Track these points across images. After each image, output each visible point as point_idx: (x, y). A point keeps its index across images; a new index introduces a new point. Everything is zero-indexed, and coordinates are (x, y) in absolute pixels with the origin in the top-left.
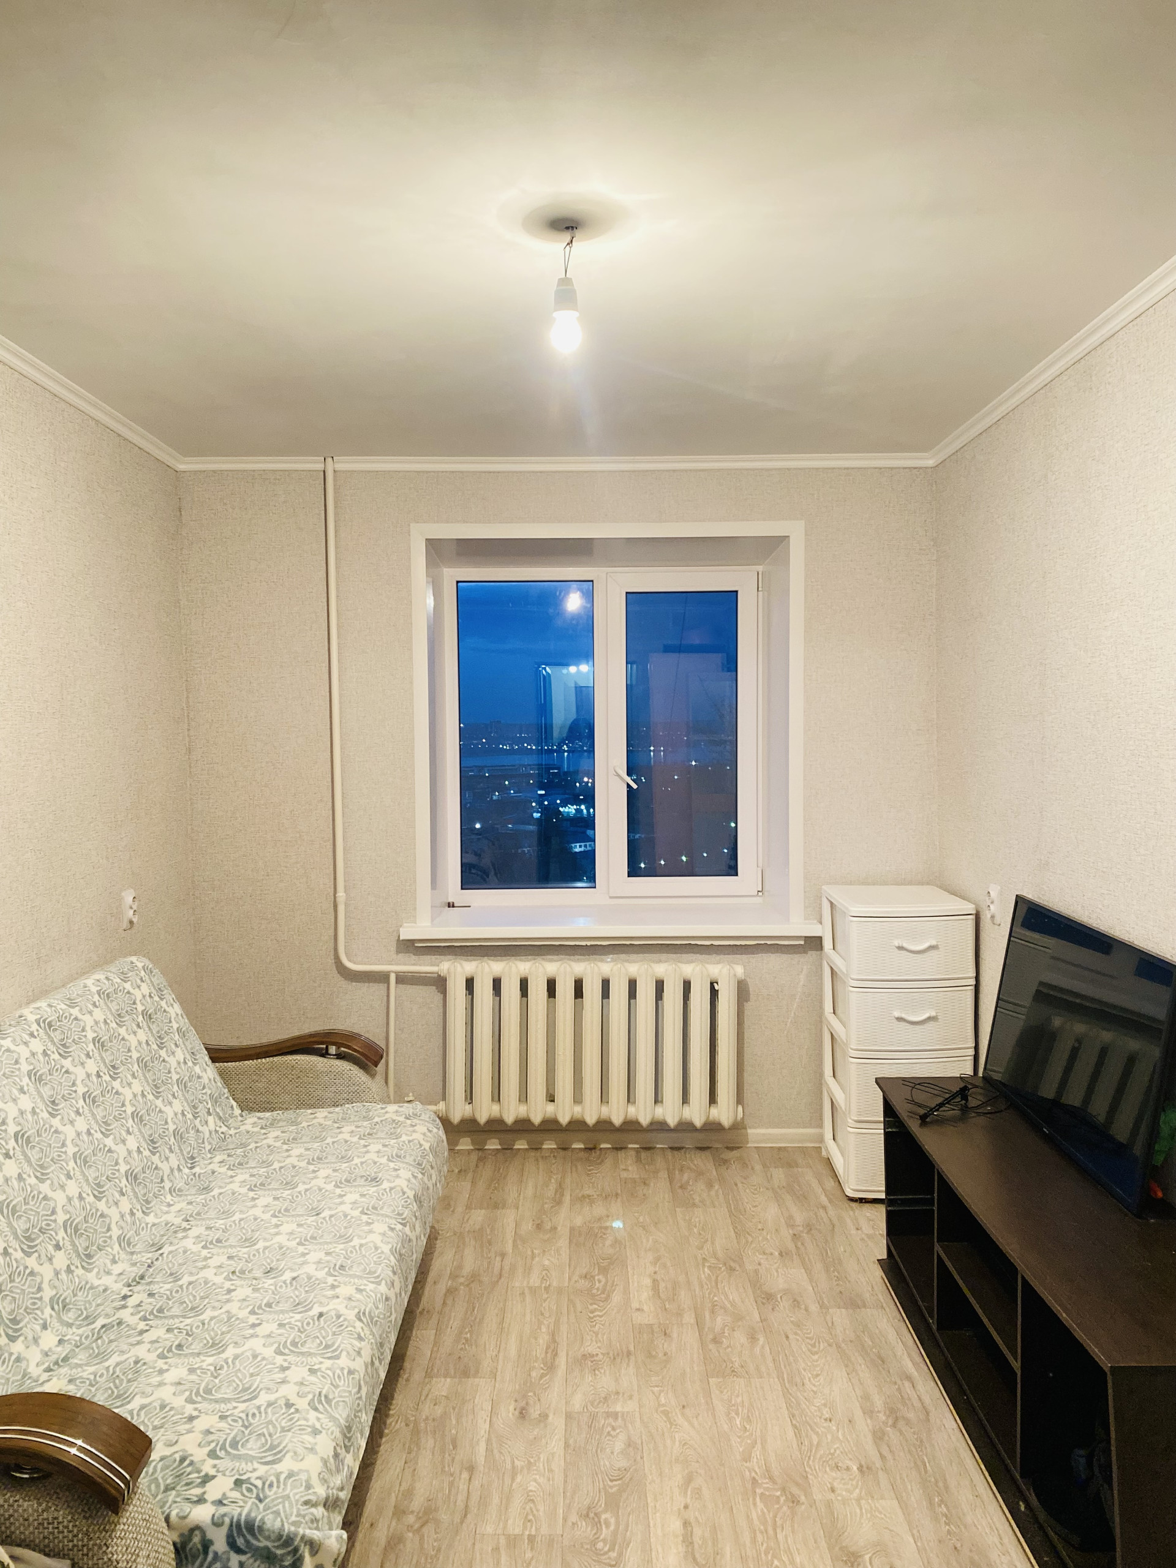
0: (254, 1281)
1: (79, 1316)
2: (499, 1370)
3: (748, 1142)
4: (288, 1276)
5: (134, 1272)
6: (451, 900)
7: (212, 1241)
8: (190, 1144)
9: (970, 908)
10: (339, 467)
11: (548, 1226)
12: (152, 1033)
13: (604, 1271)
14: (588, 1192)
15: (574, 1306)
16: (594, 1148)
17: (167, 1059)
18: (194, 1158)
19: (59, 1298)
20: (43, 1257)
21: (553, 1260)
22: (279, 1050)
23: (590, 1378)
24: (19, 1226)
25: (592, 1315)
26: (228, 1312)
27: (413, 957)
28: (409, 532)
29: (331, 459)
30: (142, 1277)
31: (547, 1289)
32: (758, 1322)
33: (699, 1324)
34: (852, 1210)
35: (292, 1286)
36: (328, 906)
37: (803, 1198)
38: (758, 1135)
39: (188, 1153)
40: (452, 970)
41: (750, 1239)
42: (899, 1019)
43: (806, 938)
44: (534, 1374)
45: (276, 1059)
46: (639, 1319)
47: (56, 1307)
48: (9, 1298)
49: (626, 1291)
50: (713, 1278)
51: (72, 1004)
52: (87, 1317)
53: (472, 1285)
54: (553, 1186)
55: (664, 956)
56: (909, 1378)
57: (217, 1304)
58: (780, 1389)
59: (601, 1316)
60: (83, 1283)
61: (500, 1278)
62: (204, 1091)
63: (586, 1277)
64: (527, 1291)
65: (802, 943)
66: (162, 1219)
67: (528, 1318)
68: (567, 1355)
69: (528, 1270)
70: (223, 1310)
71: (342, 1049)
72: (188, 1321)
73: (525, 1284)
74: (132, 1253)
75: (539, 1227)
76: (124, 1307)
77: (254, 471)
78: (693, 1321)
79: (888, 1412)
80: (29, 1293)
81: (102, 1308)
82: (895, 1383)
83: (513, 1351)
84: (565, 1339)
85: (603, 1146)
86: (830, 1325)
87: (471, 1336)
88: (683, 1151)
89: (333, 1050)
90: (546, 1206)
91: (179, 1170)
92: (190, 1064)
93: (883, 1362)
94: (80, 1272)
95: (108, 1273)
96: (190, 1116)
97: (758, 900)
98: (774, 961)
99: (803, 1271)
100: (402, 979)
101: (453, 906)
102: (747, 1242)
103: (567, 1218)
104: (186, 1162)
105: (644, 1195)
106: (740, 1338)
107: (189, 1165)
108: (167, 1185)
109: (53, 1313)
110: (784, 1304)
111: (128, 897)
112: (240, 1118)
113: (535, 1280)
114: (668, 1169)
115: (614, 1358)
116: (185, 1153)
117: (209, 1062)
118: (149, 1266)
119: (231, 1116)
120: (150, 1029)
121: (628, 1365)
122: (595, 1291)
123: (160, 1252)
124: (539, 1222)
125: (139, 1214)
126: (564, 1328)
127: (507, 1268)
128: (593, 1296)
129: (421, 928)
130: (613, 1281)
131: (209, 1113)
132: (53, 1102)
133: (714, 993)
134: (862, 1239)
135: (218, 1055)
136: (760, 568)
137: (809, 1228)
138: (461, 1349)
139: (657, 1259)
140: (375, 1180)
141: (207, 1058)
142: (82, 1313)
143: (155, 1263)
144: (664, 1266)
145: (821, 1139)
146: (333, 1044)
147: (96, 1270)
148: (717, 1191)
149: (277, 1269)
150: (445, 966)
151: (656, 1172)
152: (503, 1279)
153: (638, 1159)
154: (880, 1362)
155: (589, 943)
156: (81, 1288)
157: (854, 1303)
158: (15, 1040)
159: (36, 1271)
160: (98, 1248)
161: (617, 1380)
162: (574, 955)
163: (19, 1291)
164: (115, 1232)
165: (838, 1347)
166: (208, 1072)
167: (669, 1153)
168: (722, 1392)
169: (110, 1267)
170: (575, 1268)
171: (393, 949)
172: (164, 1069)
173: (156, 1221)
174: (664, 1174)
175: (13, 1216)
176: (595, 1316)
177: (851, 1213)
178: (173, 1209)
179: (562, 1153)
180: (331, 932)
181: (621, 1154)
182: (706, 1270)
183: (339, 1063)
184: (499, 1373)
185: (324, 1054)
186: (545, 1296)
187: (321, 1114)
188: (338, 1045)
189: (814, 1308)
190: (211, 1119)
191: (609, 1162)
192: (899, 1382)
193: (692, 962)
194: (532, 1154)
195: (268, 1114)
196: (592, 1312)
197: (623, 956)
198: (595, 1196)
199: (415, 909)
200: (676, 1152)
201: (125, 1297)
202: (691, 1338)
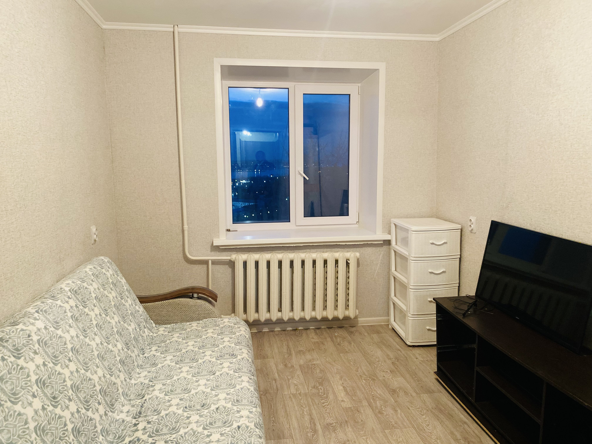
0: (198, 412)
1: (115, 437)
2: (293, 434)
3: (358, 324)
4: (213, 407)
5: (135, 410)
6: (228, 228)
7: (168, 391)
8: (141, 343)
9: (459, 227)
10: (181, 30)
11: (289, 365)
12: (117, 292)
13: (321, 384)
14: (301, 349)
15: (314, 401)
16: (296, 330)
17: (125, 304)
18: (143, 349)
19: (104, 429)
20: (94, 410)
21: (297, 380)
22: (171, 296)
23: (334, 435)
24: (81, 396)
25: (324, 405)
26: (192, 429)
27: (218, 253)
28: (213, 62)
29: (177, 26)
30: (140, 413)
31: (300, 394)
32: (394, 403)
33: (370, 405)
34: (411, 350)
35: (218, 412)
36: (179, 231)
37: (389, 346)
38: (363, 321)
39: (141, 347)
40: (237, 258)
41: (376, 366)
42: (431, 273)
43: (384, 240)
44: (309, 435)
45: (170, 301)
46: (344, 405)
47: (104, 434)
48: (84, 435)
49: (334, 393)
50: (368, 384)
51: (83, 281)
52: (119, 437)
53: (267, 395)
54: (285, 348)
55: (325, 250)
56: (465, 423)
57: (184, 425)
58: (415, 432)
59: (328, 405)
60: (113, 419)
61: (278, 391)
62: (141, 318)
63: (314, 387)
64: (291, 396)
65: (382, 242)
66: (138, 381)
67: (296, 408)
68: (320, 424)
69: (289, 387)
70: (189, 428)
71: (200, 295)
72: (174, 436)
73: (289, 393)
74: (130, 400)
75: (286, 365)
76: (137, 430)
77: (140, 30)
78: (367, 404)
79: (464, 440)
80: (92, 430)
81: (125, 431)
82: (461, 426)
83: (296, 425)
84: (316, 417)
85: (300, 328)
86: (424, 402)
87: (275, 418)
88: (333, 328)
89: (195, 295)
90: (286, 356)
91: (139, 356)
92: (134, 305)
93: (452, 417)
94: (110, 414)
95: (122, 412)
96: (138, 330)
97: (357, 226)
98: (369, 250)
99: (402, 378)
100: (214, 263)
101: (230, 231)
102: (375, 367)
103: (297, 361)
104: (140, 352)
105: (325, 349)
106: (390, 411)
107: (142, 353)
108: (136, 364)
109: (103, 438)
110: (401, 394)
111: (94, 229)
112: (156, 328)
113: (293, 390)
114: (330, 337)
115: (341, 425)
116: (139, 348)
117: (140, 304)
118: (141, 407)
119: (153, 327)
120: (116, 290)
121: (348, 427)
122: (320, 394)
123: (144, 399)
124: (285, 364)
125: (128, 380)
126: (314, 412)
127: (279, 386)
128: (320, 395)
129: (222, 240)
130: (327, 389)
131: (145, 328)
132: (84, 330)
133: (348, 264)
134: (420, 363)
135: (143, 300)
136: (359, 85)
137: (397, 359)
138: (273, 426)
139: (341, 378)
140: (233, 355)
141: (139, 302)
142: (116, 435)
143: (144, 405)
144: (345, 380)
145: (388, 321)
146: (196, 293)
147: (116, 411)
148: (354, 345)
149: (206, 404)
150: (234, 256)
151: (326, 338)
152: (279, 391)
153: (316, 334)
154: (450, 416)
155: (295, 245)
156: (112, 422)
157: (429, 392)
158: (62, 301)
159: (92, 418)
160: (115, 400)
161: (346, 435)
162: (287, 250)
163: (87, 430)
164: (121, 391)
165: (431, 412)
166: (140, 308)
167: (327, 329)
168: (392, 436)
169: (122, 409)
170: (308, 384)
171: (209, 250)
172: (125, 308)
173: (136, 382)
174: (329, 339)
175: (78, 391)
176: (325, 405)
177: (411, 351)
178: (141, 375)
179: (283, 332)
180: (181, 243)
181: (308, 331)
182: (363, 380)
183: (199, 301)
184: (293, 436)
185: (192, 297)
186: (300, 398)
187: (194, 324)
188: (198, 293)
189: (414, 394)
190: (146, 330)
191: (304, 335)
192: (462, 425)
193: (338, 252)
194: (271, 333)
195: (169, 326)
196: (323, 403)
197: (308, 250)
198: (305, 351)
199: (219, 232)
200: (330, 330)
201: (135, 425)
202: (369, 411)
